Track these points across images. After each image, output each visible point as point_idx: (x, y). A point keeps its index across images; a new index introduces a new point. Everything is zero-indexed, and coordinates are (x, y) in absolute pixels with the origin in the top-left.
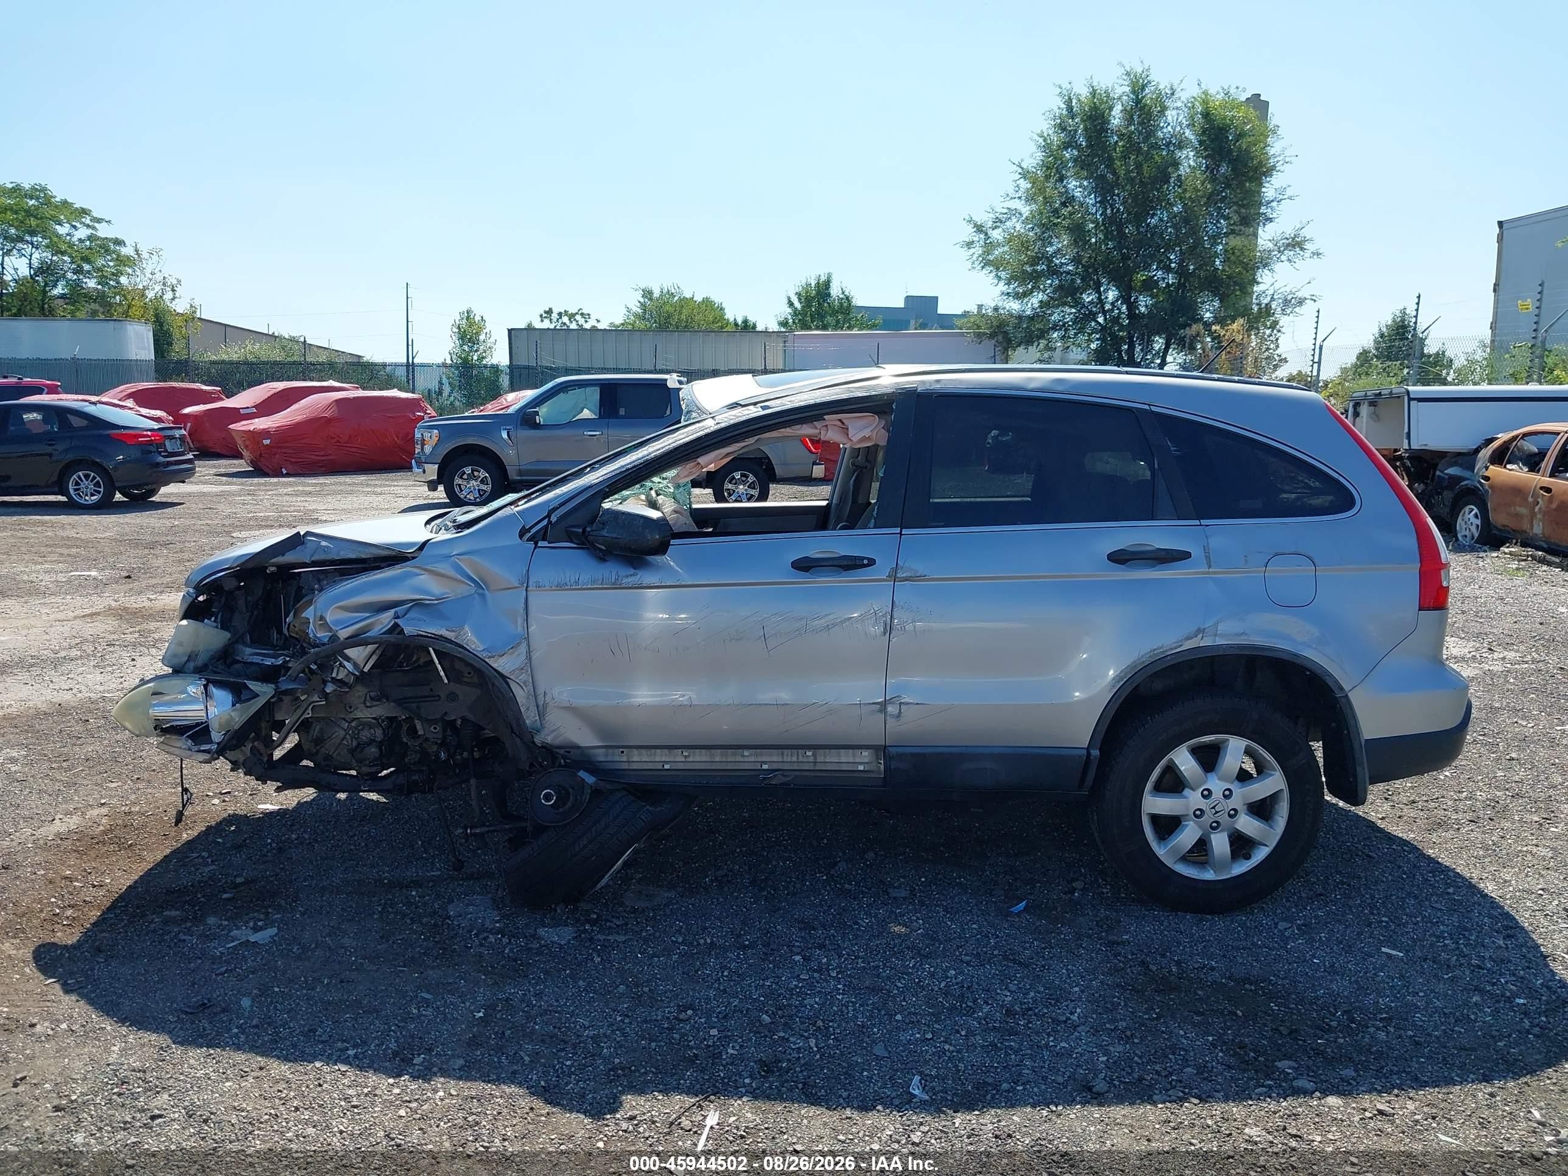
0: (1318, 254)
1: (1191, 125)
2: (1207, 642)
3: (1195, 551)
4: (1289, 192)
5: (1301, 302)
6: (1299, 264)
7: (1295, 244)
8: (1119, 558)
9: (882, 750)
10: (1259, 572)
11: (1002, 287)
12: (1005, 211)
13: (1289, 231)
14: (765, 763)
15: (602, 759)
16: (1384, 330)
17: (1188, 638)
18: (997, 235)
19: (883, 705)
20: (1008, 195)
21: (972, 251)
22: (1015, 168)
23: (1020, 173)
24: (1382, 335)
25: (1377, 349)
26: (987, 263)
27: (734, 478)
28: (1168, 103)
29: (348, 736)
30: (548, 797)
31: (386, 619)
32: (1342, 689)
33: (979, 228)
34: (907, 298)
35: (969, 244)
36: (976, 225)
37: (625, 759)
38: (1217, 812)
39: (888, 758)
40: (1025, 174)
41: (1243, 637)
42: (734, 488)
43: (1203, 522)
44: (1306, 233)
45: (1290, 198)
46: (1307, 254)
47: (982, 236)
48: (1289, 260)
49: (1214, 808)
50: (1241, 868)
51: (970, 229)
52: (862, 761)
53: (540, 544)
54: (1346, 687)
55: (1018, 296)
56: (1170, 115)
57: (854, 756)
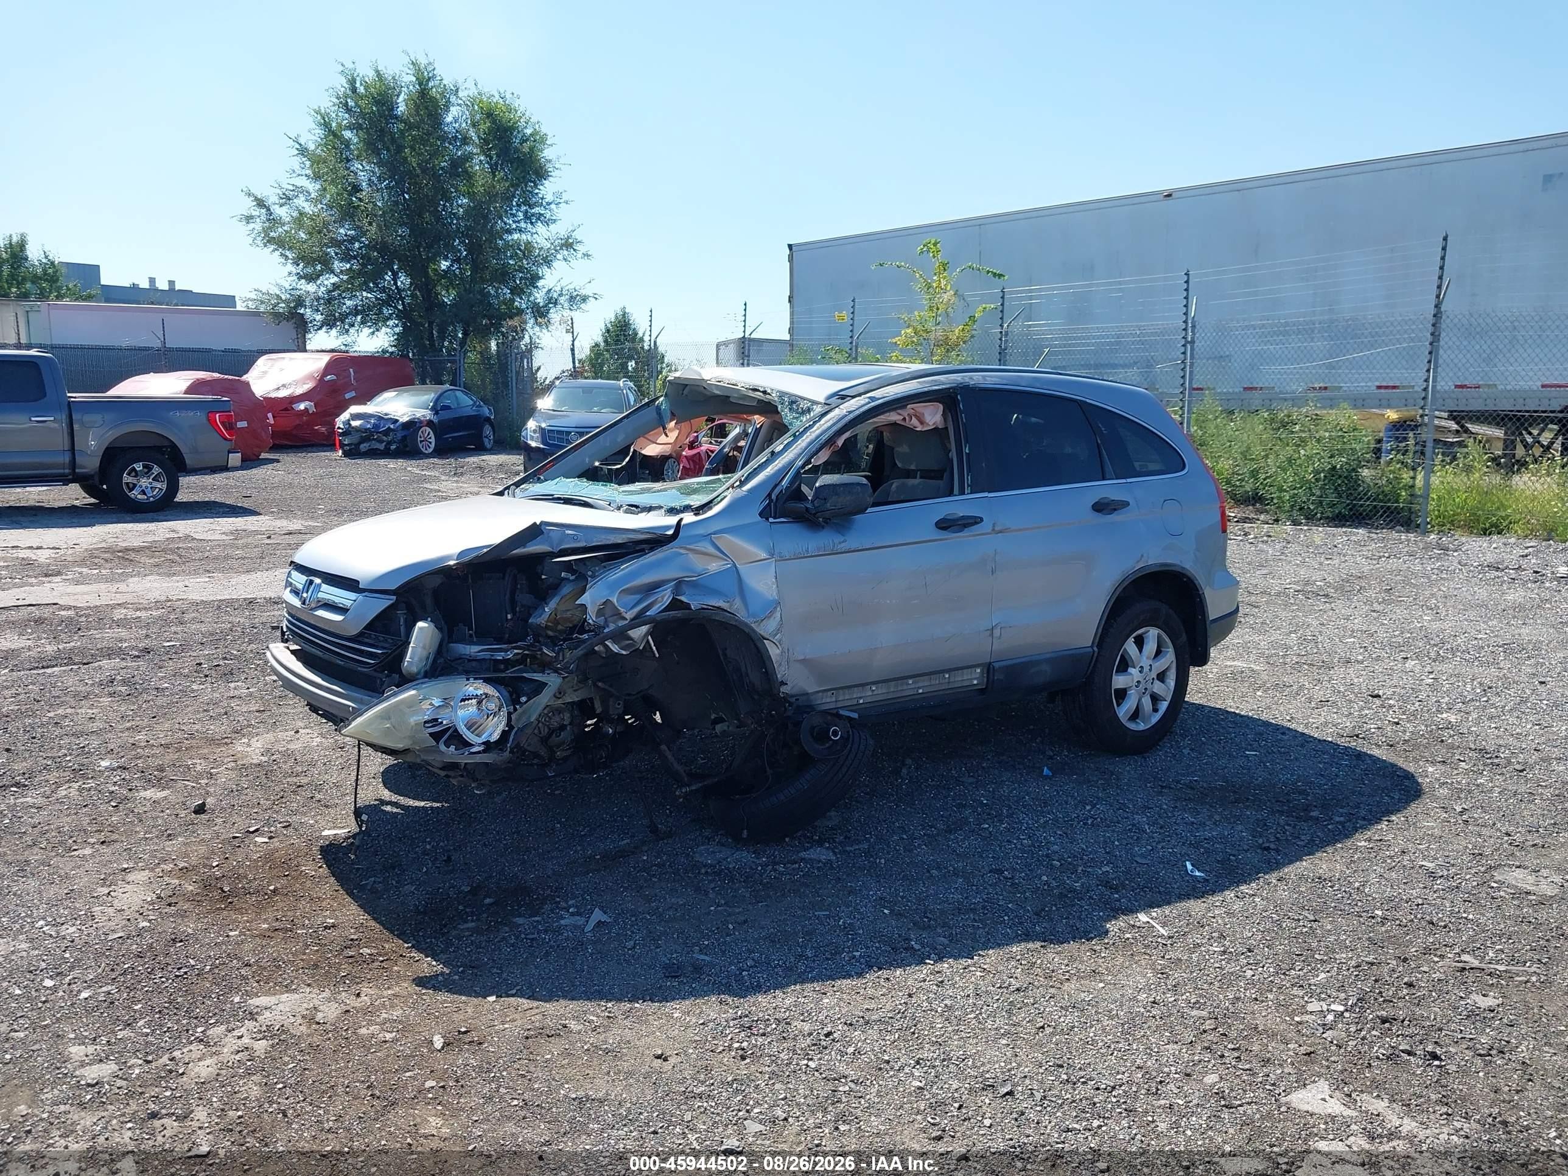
0: (587, 255)
1: (474, 125)
2: (1146, 563)
3: (1129, 500)
4: (565, 197)
5: (584, 299)
6: (573, 263)
7: (568, 244)
8: (1097, 508)
9: (989, 668)
10: (1160, 513)
11: (290, 267)
12: (291, 188)
13: (563, 233)
16: (609, 325)
18: (283, 213)
19: (991, 631)
20: (294, 171)
21: (251, 226)
22: (291, 143)
23: (297, 149)
24: (608, 331)
25: (606, 341)
26: (271, 241)
27: (134, 469)
28: (453, 99)
30: (835, 733)
31: (665, 597)
33: (260, 203)
35: (249, 219)
36: (256, 199)
37: (833, 699)
38: (1146, 681)
39: (989, 672)
40: (303, 151)
42: (135, 482)
44: (577, 235)
45: (566, 202)
46: (580, 255)
47: (264, 211)
48: (565, 260)
49: (1144, 678)
50: (1155, 719)
51: (250, 203)
52: (975, 677)
55: (311, 278)
56: (454, 111)
57: (971, 673)
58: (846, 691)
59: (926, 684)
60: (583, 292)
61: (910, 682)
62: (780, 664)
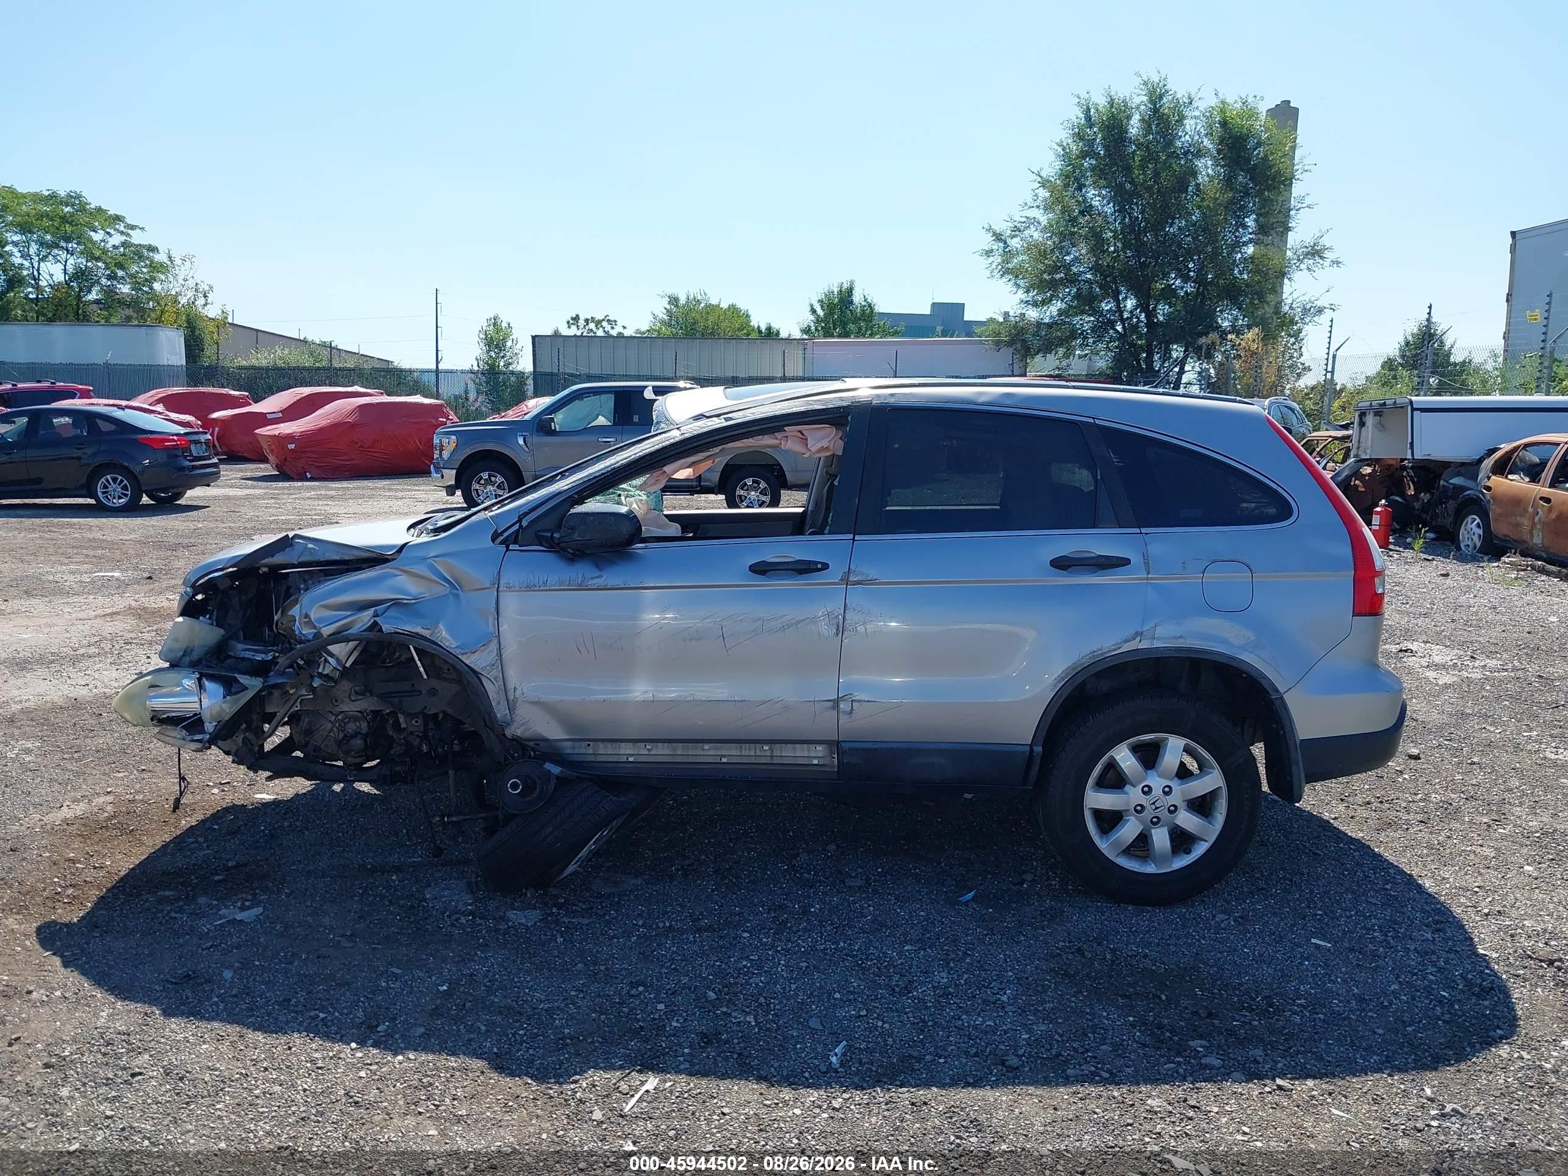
0: (1337, 263)
1: (1209, 134)
2: (1144, 645)
3: (1135, 558)
4: (1308, 201)
5: (1320, 311)
6: (1319, 272)
7: (1315, 252)
8: (1062, 564)
9: (835, 745)
10: (1198, 578)
11: (1021, 295)
12: (1024, 219)
13: (1309, 240)
14: (724, 756)
15: (569, 751)
16: (1410, 338)
17: (1126, 641)
18: (1015, 243)
19: (836, 703)
20: (1026, 204)
21: (991, 259)
22: (1034, 177)
23: (1039, 182)
24: (1407, 343)
25: (1403, 357)
26: (1005, 272)
27: (745, 484)
28: (1186, 113)
29: (335, 729)
30: (514, 786)
31: (366, 617)
32: (1277, 691)
33: (998, 237)
34: (934, 304)
35: (989, 253)
36: (995, 234)
37: (591, 751)
38: (1157, 808)
39: (841, 753)
40: (1045, 183)
41: (1180, 641)
42: (746, 494)
43: (1144, 530)
44: (1325, 241)
45: (1309, 207)
46: (1327, 263)
47: (1001, 245)
48: (1308, 269)
49: (1154, 803)
50: (1181, 862)
51: (989, 237)
52: (817, 755)
53: (511, 547)
54: (1281, 689)
55: (1035, 304)
56: (1189, 124)
57: (809, 750)
58: (609, 745)
59: (734, 753)
60: (1319, 303)
61: (706, 747)
62: (499, 703)
